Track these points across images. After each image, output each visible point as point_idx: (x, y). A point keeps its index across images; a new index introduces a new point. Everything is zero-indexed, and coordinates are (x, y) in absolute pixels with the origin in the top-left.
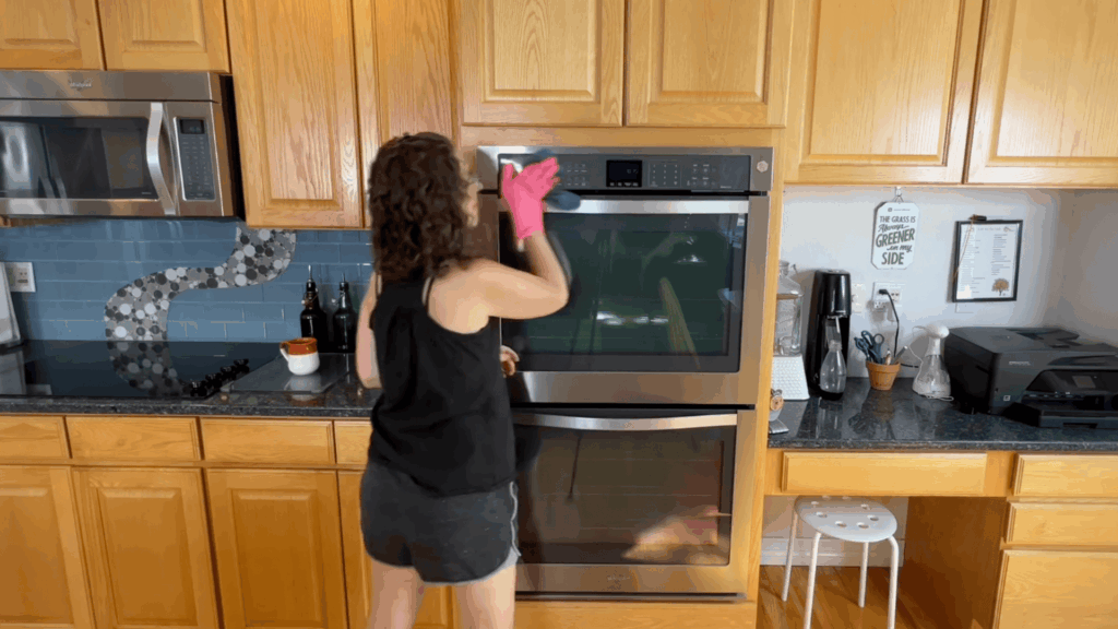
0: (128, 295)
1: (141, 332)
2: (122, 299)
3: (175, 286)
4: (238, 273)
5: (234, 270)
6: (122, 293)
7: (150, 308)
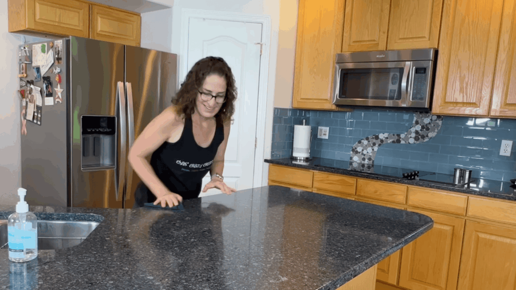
0: (362, 143)
1: (364, 159)
2: (359, 145)
3: (382, 141)
4: (411, 137)
5: (409, 136)
6: (360, 142)
7: (370, 150)
